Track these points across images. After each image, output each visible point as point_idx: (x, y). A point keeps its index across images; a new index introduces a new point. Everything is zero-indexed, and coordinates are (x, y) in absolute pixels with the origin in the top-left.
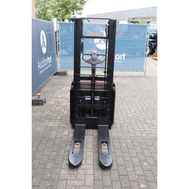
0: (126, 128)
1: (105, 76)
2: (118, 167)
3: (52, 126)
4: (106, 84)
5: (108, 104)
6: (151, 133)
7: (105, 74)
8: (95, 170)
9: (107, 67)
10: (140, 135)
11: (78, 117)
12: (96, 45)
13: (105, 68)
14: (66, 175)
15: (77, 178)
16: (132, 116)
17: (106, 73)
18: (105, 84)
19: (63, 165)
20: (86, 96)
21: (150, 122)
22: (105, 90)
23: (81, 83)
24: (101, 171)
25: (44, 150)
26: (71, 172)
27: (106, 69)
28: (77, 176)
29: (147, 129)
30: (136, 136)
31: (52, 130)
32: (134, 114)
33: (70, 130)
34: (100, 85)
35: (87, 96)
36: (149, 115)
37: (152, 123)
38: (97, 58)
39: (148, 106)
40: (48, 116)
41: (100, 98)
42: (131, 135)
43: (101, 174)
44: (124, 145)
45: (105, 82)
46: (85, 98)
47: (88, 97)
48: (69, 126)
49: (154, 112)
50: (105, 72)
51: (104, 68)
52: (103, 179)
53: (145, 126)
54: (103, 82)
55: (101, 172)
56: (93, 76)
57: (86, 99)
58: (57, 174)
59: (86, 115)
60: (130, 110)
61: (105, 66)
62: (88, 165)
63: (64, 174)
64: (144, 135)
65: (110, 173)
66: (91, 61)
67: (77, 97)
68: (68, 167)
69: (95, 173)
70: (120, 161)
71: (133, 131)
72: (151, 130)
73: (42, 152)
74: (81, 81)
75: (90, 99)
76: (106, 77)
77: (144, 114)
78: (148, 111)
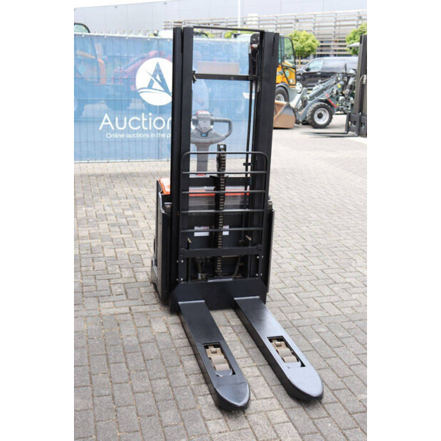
0: (297, 300)
1: (246, 174)
2: (335, 396)
3: (112, 313)
4: (248, 194)
5: (258, 243)
6: (359, 304)
7: (247, 170)
8: (287, 411)
9: (250, 151)
10: (337, 312)
11: (186, 283)
12: (141, 95)
13: (247, 154)
14: (227, 434)
15: (257, 435)
16: (293, 270)
17: (249, 167)
18: (246, 193)
19: (203, 410)
20: (196, 228)
21: (342, 280)
22: (247, 210)
23: (190, 195)
24: (301, 409)
25: (130, 380)
26: (233, 423)
27: (250, 156)
28: (256, 432)
29: (345, 296)
30: (330, 315)
31: (118, 325)
32: (294, 263)
33: (165, 318)
34: (234, 196)
35: (200, 226)
36: (330, 262)
37: (348, 280)
38: (211, 129)
39: (313, 241)
40: (85, 289)
41: (230, 232)
42: (319, 314)
43: (307, 416)
44: (317, 340)
45: (246, 189)
46: (193, 233)
47: (202, 228)
48: (158, 309)
49: (336, 255)
50: (246, 164)
51: (245, 155)
52: (320, 428)
53: (336, 288)
54: (241, 189)
55: (304, 413)
56: (219, 174)
57: (196, 234)
58: (201, 435)
59: (200, 275)
60: (280, 253)
61: (248, 150)
62: (264, 401)
63: (220, 433)
64: (347, 311)
65: (326, 411)
66: (197, 137)
67: (182, 231)
68: (219, 412)
69: (292, 416)
70: (331, 379)
71: (316, 305)
72: (354, 296)
73: (128, 385)
74: (192, 190)
75: (206, 234)
76: (249, 175)
77: (315, 261)
78: (321, 254)
